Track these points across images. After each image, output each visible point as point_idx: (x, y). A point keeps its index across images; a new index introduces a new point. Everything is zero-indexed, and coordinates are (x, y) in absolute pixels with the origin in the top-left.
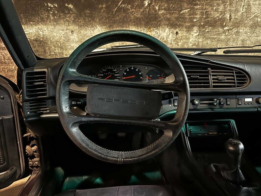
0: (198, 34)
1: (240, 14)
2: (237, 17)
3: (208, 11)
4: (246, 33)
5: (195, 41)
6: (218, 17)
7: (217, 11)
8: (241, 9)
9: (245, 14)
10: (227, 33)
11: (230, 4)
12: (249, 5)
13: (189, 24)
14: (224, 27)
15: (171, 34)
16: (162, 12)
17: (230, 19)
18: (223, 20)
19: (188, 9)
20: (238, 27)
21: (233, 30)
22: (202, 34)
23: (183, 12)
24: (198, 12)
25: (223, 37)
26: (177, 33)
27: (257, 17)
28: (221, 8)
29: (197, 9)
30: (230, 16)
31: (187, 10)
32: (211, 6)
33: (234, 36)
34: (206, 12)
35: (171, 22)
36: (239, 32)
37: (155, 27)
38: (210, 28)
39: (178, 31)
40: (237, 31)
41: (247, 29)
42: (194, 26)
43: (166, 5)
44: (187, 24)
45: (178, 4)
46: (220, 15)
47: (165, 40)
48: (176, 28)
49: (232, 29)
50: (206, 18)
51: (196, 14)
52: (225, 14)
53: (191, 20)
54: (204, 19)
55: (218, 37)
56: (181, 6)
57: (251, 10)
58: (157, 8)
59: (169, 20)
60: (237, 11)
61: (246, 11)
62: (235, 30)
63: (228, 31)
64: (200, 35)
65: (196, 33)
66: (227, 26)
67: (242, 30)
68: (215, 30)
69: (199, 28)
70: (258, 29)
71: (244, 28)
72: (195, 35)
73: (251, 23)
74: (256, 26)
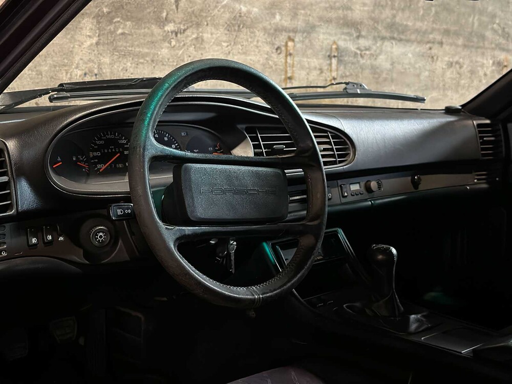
0: (95, 40)
4: (219, 43)
5: (90, 60)
10: (173, 43)
14: (164, 25)
17: (177, 3)
20: (198, 25)
21: (188, 32)
22: (108, 41)
25: (165, 52)
33: (192, 49)
36: (203, 40)
38: (128, 23)
40: (197, 38)
41: (220, 33)
49: (185, 30)
55: (153, 51)
62: (192, 34)
63: (176, 36)
64: (104, 44)
65: (90, 37)
66: (170, 22)
67: (209, 36)
68: (143, 31)
69: (98, 22)
70: (244, 35)
71: (213, 30)
72: (88, 42)
73: (227, 15)
74: (239, 26)
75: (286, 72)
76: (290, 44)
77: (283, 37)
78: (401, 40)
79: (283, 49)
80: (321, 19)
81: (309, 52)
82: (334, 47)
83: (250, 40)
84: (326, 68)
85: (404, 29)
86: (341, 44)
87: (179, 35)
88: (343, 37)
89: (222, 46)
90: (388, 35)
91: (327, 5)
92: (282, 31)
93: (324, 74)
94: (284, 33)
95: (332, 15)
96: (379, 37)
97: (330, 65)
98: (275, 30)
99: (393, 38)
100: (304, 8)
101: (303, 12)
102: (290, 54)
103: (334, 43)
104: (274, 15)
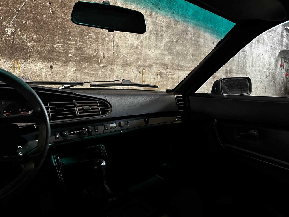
0: (75, 69)
1: (111, 53)
2: (109, 56)
3: (83, 48)
4: (119, 70)
5: (73, 76)
6: (92, 54)
7: (91, 49)
8: (112, 49)
9: (115, 53)
10: (103, 70)
11: (102, 43)
12: (118, 46)
13: (64, 59)
14: (100, 64)
15: (45, 68)
16: (31, 43)
17: (104, 57)
18: (97, 57)
19: (61, 43)
20: (112, 64)
21: (108, 67)
22: (79, 69)
23: (56, 45)
24: (73, 48)
25: (100, 73)
26: (51, 67)
27: (126, 57)
28: (94, 46)
29: (71, 44)
30: (104, 54)
31: (60, 45)
32: (84, 43)
33: (110, 72)
34: (80, 48)
35: (43, 55)
36: (113, 69)
37: (23, 59)
38: (87, 64)
39: (53, 65)
40: (111, 69)
41: (120, 67)
42: (70, 61)
43: (35, 36)
44: (62, 58)
45: (50, 37)
46: (95, 52)
47: (38, 74)
48: (50, 62)
49: (107, 66)
50: (81, 54)
51: (71, 50)
52: (98, 52)
53: (66, 55)
54: (80, 55)
55: (96, 73)
56: (54, 40)
57: (120, 50)
58: (24, 38)
59: (40, 52)
60: (108, 50)
61: (116, 51)
62: (109, 67)
63: (104, 68)
64: (78, 70)
65: (73, 68)
66: (102, 63)
67: (116, 68)
68: (92, 66)
69: (76, 63)
70: (128, 68)
71: (117, 66)
72: (72, 70)
73: (122, 61)
74: (126, 65)
75: (143, 79)
76: (144, 71)
77: (142, 68)
78: (181, 70)
79: (141, 72)
80: (154, 63)
81: (150, 73)
82: (159, 72)
83: (130, 69)
84: (156, 78)
85: (183, 67)
86: (161, 71)
87: (105, 68)
88: (162, 69)
89: (120, 71)
90: (177, 68)
91: (156, 59)
92: (141, 67)
93: (156, 80)
94: (142, 67)
95: (158, 62)
96: (174, 69)
97: (158, 77)
98: (139, 66)
99: (179, 69)
100: (148, 60)
101: (148, 61)
102: (144, 74)
103: (159, 70)
104: (138, 62)
